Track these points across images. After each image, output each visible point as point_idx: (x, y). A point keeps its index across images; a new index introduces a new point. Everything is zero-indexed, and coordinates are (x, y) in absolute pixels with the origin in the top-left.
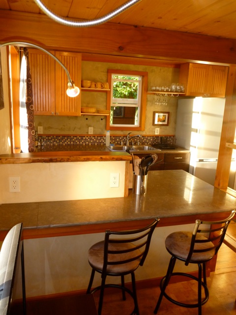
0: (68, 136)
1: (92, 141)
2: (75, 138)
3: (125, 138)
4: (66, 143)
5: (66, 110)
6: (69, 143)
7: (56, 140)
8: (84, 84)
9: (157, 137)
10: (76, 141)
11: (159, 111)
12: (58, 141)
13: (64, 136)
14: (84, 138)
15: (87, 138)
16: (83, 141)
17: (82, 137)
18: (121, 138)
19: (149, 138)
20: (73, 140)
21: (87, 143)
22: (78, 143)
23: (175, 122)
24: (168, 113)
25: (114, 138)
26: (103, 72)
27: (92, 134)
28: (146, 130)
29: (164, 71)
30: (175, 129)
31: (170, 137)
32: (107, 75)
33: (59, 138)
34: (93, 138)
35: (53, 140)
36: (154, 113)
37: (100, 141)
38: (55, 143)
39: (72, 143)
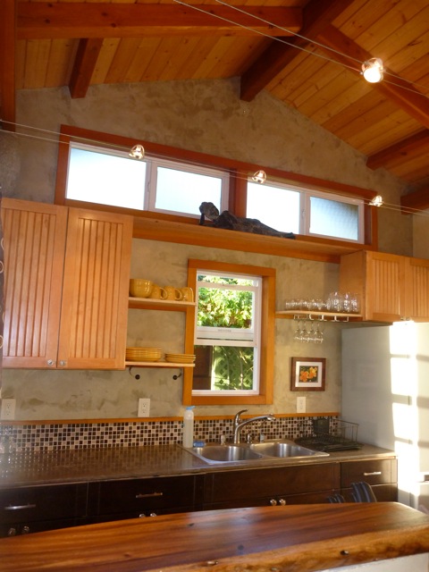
0: (85, 424)
1: (146, 436)
2: (103, 429)
3: (228, 425)
4: (76, 443)
5: (85, 352)
6: (85, 443)
7: (51, 435)
8: (137, 290)
9: (301, 417)
10: (106, 437)
11: (303, 356)
12: (56, 439)
13: (73, 424)
14: (126, 428)
15: (134, 428)
16: (122, 436)
17: (121, 424)
18: (218, 425)
19: (284, 422)
20: (98, 434)
21: (134, 440)
22: (110, 442)
23: (340, 383)
24: (323, 360)
25: (201, 426)
26: (177, 264)
27: (147, 415)
28: (276, 402)
29: (308, 269)
30: (339, 397)
31: (330, 416)
32: (188, 272)
33: (60, 430)
34: (150, 427)
35: (43, 435)
36: (293, 361)
37: (168, 435)
38: (46, 444)
39: (94, 442)
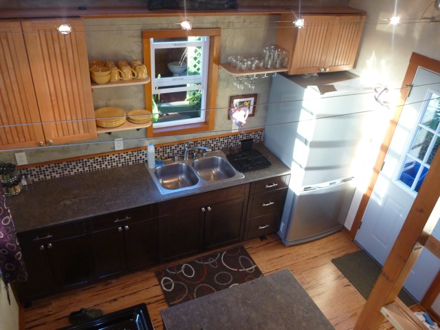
0: (78, 160)
1: (122, 160)
2: (91, 161)
3: (180, 146)
4: (75, 171)
6: (81, 170)
7: (56, 169)
9: (235, 135)
10: (94, 165)
11: (240, 93)
12: (60, 171)
13: (69, 161)
14: (108, 158)
15: (113, 157)
16: (106, 163)
17: (103, 156)
18: (173, 148)
19: (221, 140)
20: (88, 164)
21: (114, 164)
22: (98, 167)
23: (266, 109)
24: (255, 96)
25: (161, 150)
26: (133, 36)
27: (122, 148)
28: (217, 128)
29: (251, 23)
30: (265, 118)
31: (256, 131)
32: (142, 42)
33: (61, 165)
34: (124, 155)
35: (51, 170)
36: (232, 99)
37: (139, 158)
38: (53, 174)
39: (86, 169)
